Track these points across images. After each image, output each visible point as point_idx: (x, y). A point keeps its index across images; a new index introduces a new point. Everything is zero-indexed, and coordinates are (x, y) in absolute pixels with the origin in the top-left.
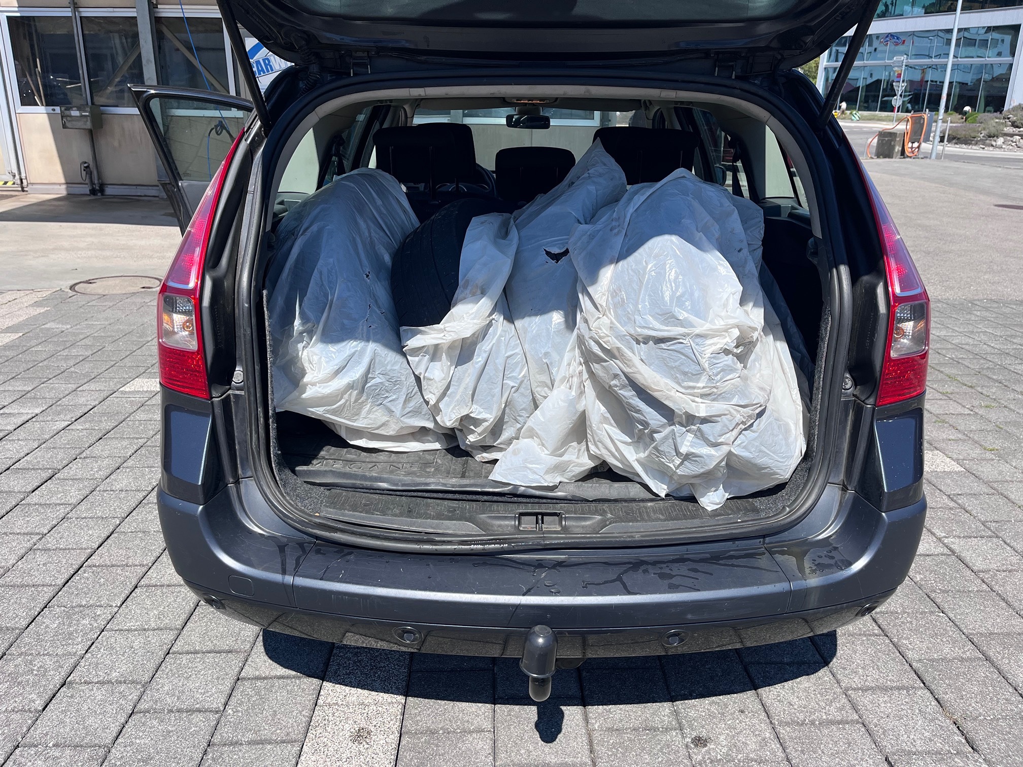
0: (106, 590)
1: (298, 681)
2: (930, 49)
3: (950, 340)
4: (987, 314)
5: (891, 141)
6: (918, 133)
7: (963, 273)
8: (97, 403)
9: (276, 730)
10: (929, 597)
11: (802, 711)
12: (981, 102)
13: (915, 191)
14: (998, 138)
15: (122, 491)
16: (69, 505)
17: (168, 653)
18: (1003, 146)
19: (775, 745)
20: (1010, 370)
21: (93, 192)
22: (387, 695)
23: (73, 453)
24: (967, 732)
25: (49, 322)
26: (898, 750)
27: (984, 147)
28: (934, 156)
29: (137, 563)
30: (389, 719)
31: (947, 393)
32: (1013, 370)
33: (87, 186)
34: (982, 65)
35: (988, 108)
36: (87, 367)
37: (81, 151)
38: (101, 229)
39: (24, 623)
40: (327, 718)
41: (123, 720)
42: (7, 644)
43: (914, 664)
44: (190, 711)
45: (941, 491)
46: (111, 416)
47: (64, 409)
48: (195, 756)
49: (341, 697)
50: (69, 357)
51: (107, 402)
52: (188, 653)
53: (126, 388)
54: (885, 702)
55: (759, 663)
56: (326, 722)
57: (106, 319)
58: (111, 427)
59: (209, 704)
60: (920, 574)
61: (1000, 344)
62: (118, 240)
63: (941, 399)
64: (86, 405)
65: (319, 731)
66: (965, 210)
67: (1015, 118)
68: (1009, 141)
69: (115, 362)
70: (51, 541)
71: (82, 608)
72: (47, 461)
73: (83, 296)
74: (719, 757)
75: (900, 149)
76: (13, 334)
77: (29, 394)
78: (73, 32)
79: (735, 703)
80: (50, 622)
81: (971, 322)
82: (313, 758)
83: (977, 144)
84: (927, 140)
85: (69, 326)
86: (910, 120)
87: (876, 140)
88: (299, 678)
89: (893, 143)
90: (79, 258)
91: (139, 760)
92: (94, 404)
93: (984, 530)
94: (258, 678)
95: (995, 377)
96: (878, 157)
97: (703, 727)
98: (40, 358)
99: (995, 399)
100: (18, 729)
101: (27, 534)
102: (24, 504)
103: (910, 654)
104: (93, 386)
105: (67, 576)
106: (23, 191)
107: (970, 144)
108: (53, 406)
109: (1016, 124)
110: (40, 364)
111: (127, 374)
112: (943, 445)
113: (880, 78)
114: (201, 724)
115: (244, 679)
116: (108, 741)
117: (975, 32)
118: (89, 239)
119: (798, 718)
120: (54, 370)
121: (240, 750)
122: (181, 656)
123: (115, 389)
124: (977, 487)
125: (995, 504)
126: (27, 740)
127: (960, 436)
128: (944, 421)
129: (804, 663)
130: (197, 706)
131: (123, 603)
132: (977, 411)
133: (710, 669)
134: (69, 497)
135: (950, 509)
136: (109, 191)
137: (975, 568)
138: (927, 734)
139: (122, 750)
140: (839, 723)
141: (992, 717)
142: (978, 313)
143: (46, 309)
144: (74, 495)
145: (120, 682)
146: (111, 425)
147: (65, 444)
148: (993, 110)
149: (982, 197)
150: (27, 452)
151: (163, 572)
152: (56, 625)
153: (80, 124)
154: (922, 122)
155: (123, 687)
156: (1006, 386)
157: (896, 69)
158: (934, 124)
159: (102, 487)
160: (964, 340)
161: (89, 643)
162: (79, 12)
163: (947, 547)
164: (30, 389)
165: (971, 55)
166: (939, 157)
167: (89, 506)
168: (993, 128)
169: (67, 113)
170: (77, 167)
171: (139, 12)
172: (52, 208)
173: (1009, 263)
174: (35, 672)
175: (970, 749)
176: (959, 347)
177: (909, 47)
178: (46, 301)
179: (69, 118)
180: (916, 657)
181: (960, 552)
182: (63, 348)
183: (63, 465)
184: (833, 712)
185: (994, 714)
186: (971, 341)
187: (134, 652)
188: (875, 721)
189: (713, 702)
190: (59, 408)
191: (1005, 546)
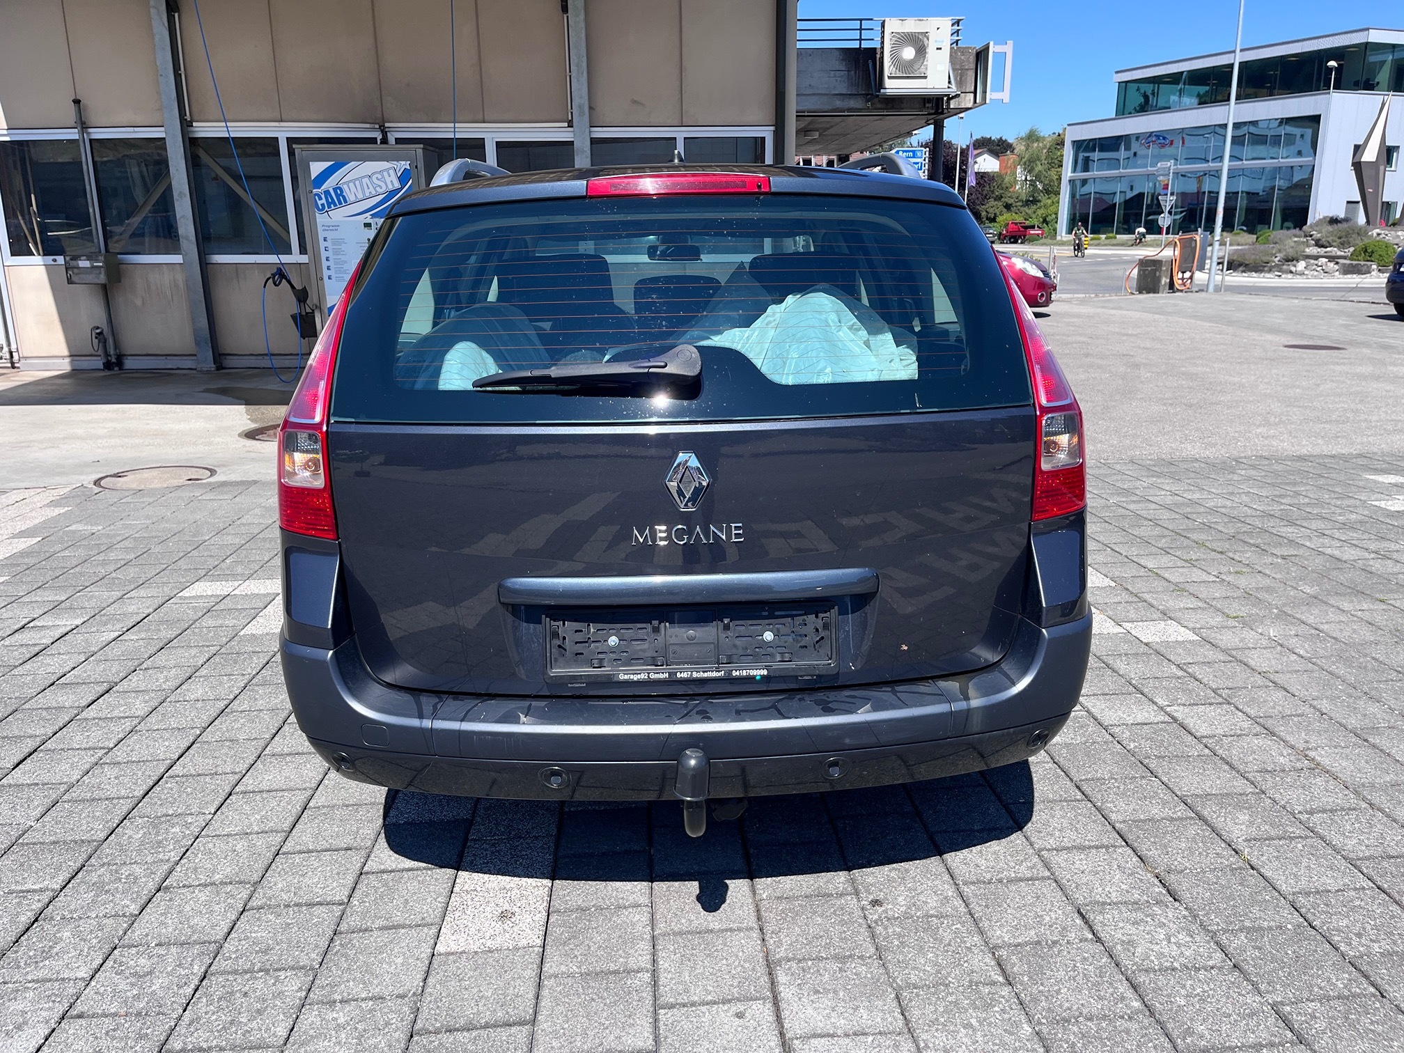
0: (195, 798)
1: (429, 872)
2: (1207, 150)
3: (1204, 503)
4: (1253, 473)
5: (1155, 271)
6: (1190, 260)
7: (1230, 427)
8: (151, 610)
9: (410, 916)
10: (1142, 763)
11: (990, 871)
12: (1276, 216)
13: (1183, 333)
14: (1298, 261)
15: (198, 700)
16: (136, 717)
17: (278, 854)
18: (1306, 272)
19: (958, 902)
20: (1272, 533)
21: (108, 366)
22: (531, 880)
23: (131, 665)
24: (1170, 885)
25: (74, 523)
26: (1091, 902)
27: (1280, 274)
28: (1211, 288)
29: (228, 770)
30: (535, 900)
31: (1191, 560)
32: (1275, 532)
33: (99, 358)
34: (1275, 169)
35: (1286, 224)
36: (132, 572)
37: (91, 312)
38: (124, 412)
39: (102, 835)
40: (465, 903)
41: (234, 918)
42: (85, 856)
43: (1117, 825)
44: (310, 905)
45: (1169, 661)
46: (171, 624)
47: (111, 619)
48: (321, 944)
49: (479, 884)
50: (107, 562)
51: (163, 609)
52: (300, 852)
53: (185, 593)
54: (1081, 860)
55: (946, 832)
56: (465, 906)
57: (147, 517)
58: (173, 636)
59: (331, 897)
60: (1135, 741)
61: (1264, 505)
62: (148, 424)
63: (1183, 567)
64: (137, 613)
65: (457, 916)
66: (1244, 354)
67: (1319, 235)
68: (1313, 265)
69: (166, 566)
70: (120, 754)
71: (169, 818)
72: (99, 675)
73: (114, 492)
74: (896, 915)
75: (1168, 280)
76: (30, 539)
77: (63, 604)
78: (81, 158)
79: (917, 868)
80: (133, 833)
81: (1232, 482)
82: (454, 938)
83: (1271, 270)
84: (1201, 268)
85: (100, 528)
86: (1178, 243)
87: (1136, 271)
88: (429, 869)
89: (1158, 274)
90: (99, 447)
91: (257, 952)
92: (147, 612)
93: (1214, 698)
94: (383, 872)
95: (1252, 541)
96: (1140, 293)
97: (881, 891)
98: (69, 565)
99: (1248, 565)
100: (114, 932)
101: (89, 749)
102: (80, 720)
103: (1113, 817)
104: (142, 592)
105: (145, 788)
106: (13, 367)
107: (1262, 271)
108: (96, 617)
109: (1320, 242)
110: (71, 571)
111: (183, 578)
112: (1179, 614)
113: (1142, 191)
114: (325, 917)
115: (367, 873)
116: (220, 936)
117: (1266, 126)
118: (110, 425)
119: (984, 878)
120: (90, 577)
121: (372, 936)
122: (293, 856)
123: (172, 595)
124: (1211, 654)
125: (1231, 671)
126: (126, 941)
127: (1200, 604)
128: (1184, 590)
129: (995, 829)
130: (318, 900)
131: (218, 810)
132: (1224, 577)
133: (891, 840)
134: (134, 710)
135: (1178, 678)
136: (129, 363)
137: (1198, 734)
138: (1123, 887)
139: (237, 944)
140: (1028, 880)
141: (1199, 870)
142: (1243, 472)
143: (66, 509)
144: (140, 707)
145: (226, 883)
146: (171, 634)
147: (119, 656)
148: (1292, 226)
149: (1269, 337)
150: (72, 666)
151: (260, 779)
152: (140, 836)
153: (91, 278)
154: (1193, 245)
155: (229, 888)
156: (1263, 550)
157: (1161, 178)
158: (1209, 249)
159: (172, 698)
160: (1220, 502)
161: (184, 850)
162: (89, 133)
163: (1169, 715)
164: (63, 598)
165: (1261, 156)
166: (1218, 289)
167: (160, 718)
168: (1291, 250)
169: (73, 263)
170: (85, 333)
171: (167, 131)
172: (54, 387)
173: (1291, 414)
174: (123, 880)
175: (1171, 899)
176: (1213, 511)
177: (1178, 149)
178: (66, 500)
179: (75, 270)
180: (1121, 818)
181: (1183, 719)
182: (97, 552)
183: (120, 677)
184: (1023, 871)
185: (1201, 867)
186: (1229, 503)
187: (237, 855)
188: (1068, 876)
189: (894, 869)
190: (104, 618)
191: (1237, 712)
